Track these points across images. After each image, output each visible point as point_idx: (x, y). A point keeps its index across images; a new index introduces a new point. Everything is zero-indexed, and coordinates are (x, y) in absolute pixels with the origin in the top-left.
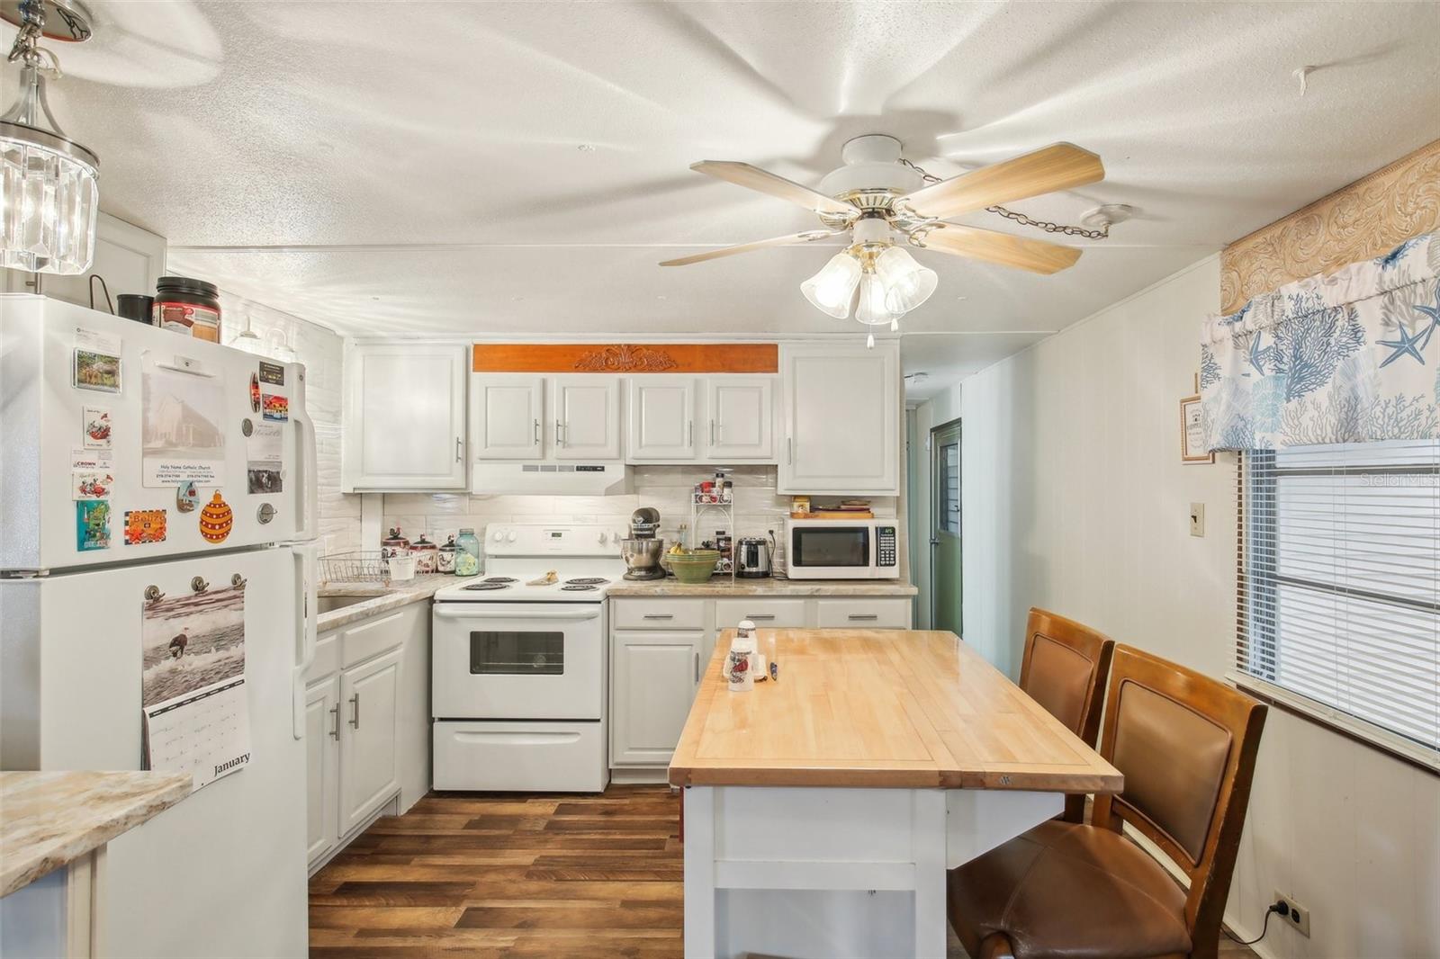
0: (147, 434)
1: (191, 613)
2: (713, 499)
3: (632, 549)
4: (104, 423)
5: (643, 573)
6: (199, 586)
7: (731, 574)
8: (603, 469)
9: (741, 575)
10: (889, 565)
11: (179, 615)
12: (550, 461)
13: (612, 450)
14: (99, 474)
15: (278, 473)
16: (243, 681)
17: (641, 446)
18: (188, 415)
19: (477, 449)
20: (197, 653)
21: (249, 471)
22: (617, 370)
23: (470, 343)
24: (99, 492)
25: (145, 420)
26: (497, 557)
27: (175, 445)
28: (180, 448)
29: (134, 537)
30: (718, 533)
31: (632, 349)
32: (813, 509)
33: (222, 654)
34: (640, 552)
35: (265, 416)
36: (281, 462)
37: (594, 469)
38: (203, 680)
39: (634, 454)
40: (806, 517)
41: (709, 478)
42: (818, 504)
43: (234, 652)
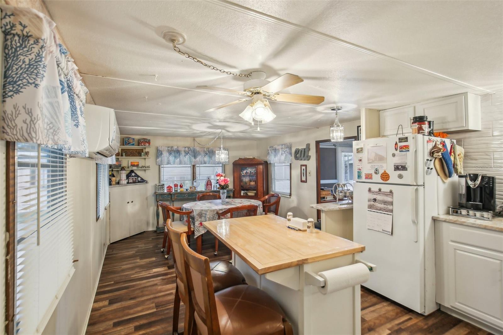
0: (368, 160)
1: (377, 195)
4: (361, 159)
6: (380, 190)
11: (375, 194)
14: (360, 167)
15: (405, 166)
16: (392, 215)
18: (377, 155)
20: (379, 203)
21: (394, 166)
24: (360, 170)
25: (368, 157)
27: (374, 161)
28: (375, 162)
29: (366, 178)
33: (385, 206)
35: (400, 151)
36: (407, 163)
38: (380, 209)
43: (390, 207)
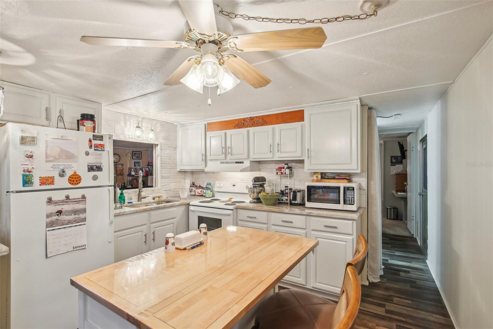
0: (47, 156)
1: (64, 204)
2: (282, 173)
3: (251, 192)
4: (31, 154)
5: (256, 201)
6: (67, 197)
7: (288, 203)
8: (243, 163)
9: (291, 204)
10: (351, 204)
11: (60, 205)
12: (228, 160)
13: (245, 156)
14: (30, 168)
15: (101, 166)
16: (85, 224)
17: (254, 154)
18: (62, 151)
19: (209, 157)
20: (66, 215)
21: (88, 166)
22: (247, 127)
23: (206, 123)
24: (30, 172)
25: (46, 152)
26: (218, 192)
27: (58, 159)
28: (60, 160)
29: (42, 183)
30: (286, 187)
31: (252, 119)
32: (322, 178)
33: (77, 216)
34: (254, 193)
35: (95, 150)
36: (102, 163)
37: (240, 163)
38: (69, 223)
39: (253, 157)
40: (317, 181)
41: (282, 165)
42: (324, 176)
43: (82, 216)
